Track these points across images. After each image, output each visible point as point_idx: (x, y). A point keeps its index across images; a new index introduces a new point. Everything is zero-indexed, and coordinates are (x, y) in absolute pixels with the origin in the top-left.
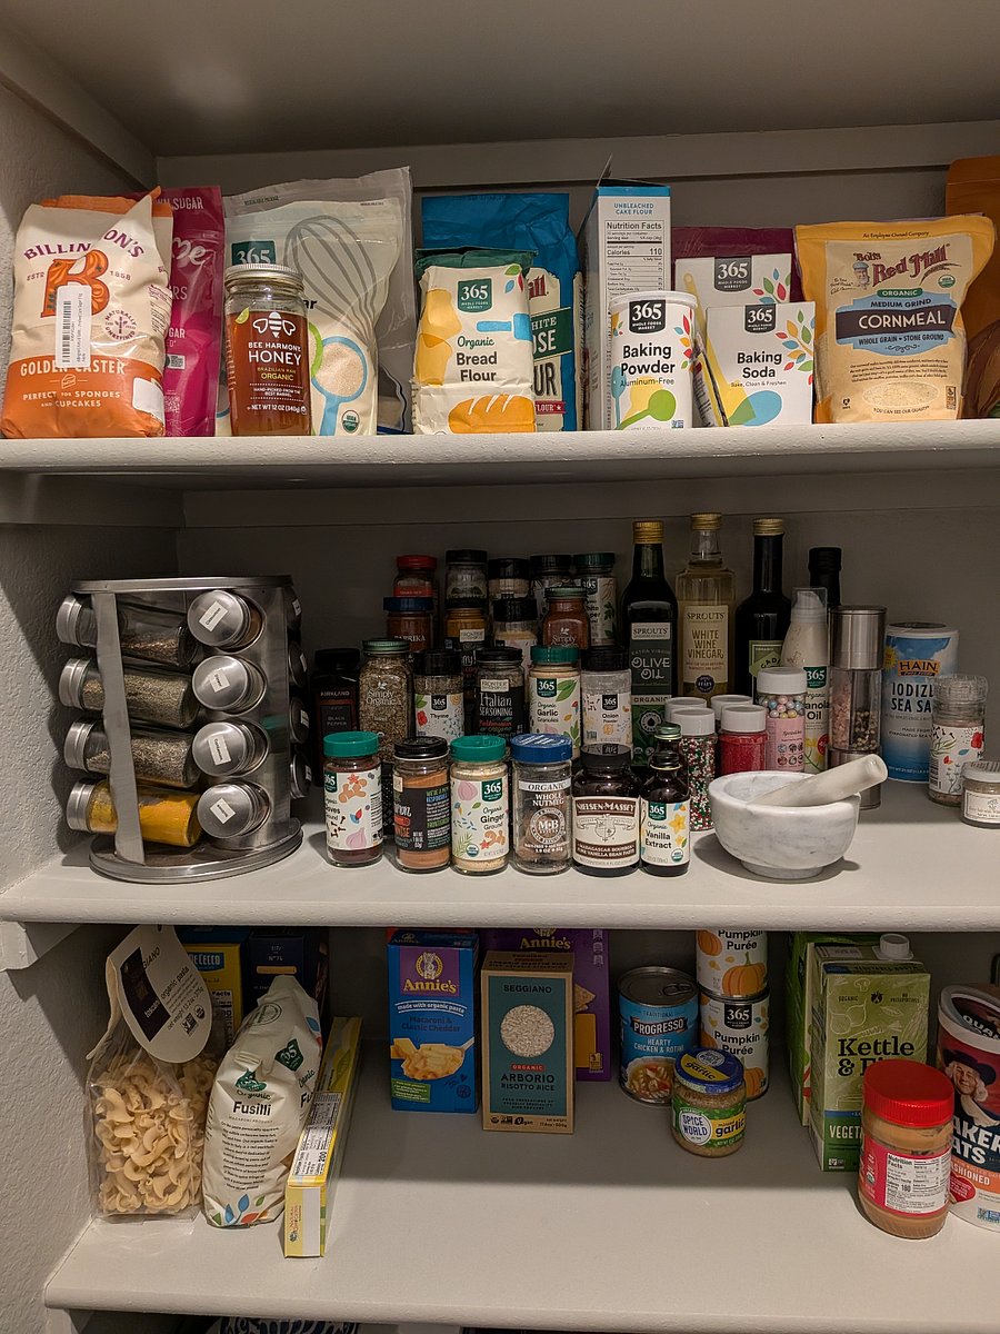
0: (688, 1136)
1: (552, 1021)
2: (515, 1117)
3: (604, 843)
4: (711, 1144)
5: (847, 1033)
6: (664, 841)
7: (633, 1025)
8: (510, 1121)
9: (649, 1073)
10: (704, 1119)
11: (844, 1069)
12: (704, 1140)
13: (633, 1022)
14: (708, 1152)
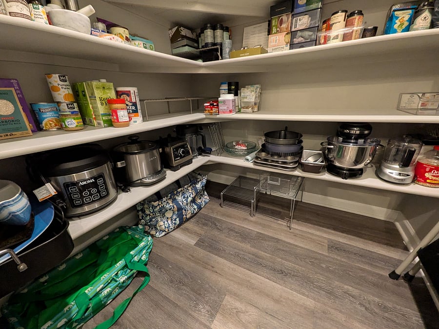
0: (70, 126)
1: (13, 104)
2: (9, 134)
3: (20, 12)
4: (77, 126)
5: (99, 96)
6: (41, 17)
7: (40, 111)
8: (7, 135)
9: (51, 122)
10: (73, 120)
11: (102, 104)
12: (74, 125)
13: (40, 110)
14: (77, 128)
